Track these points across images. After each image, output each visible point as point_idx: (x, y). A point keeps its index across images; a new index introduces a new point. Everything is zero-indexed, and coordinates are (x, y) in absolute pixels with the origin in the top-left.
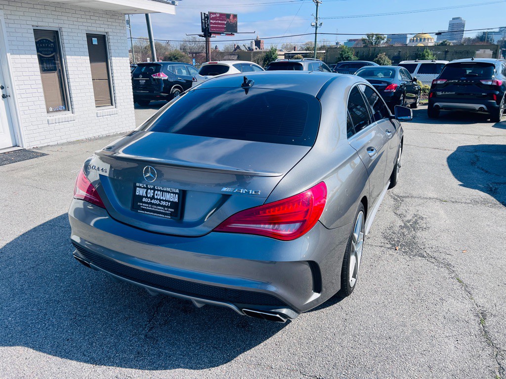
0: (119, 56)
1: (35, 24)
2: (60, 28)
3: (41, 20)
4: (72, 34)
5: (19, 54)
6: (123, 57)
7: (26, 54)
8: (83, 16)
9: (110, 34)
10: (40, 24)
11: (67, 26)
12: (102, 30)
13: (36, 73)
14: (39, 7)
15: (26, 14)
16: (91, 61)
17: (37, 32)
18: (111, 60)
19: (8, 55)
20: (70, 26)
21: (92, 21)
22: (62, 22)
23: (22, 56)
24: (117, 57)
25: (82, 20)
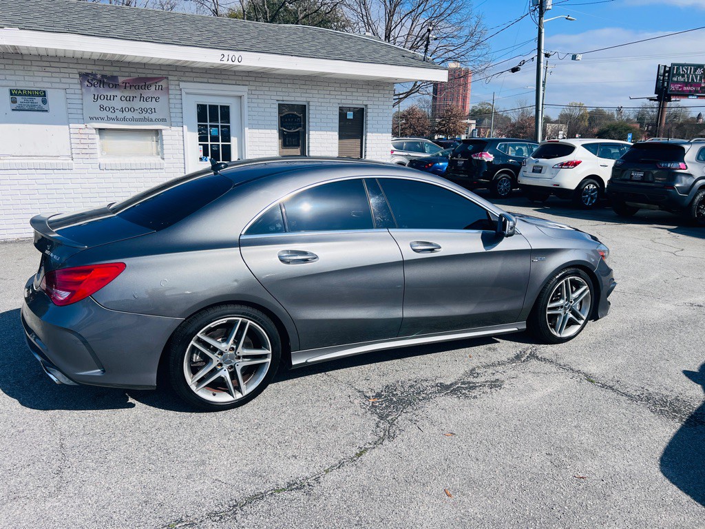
0: (378, 132)
1: (281, 98)
2: (308, 102)
3: (287, 94)
4: (320, 108)
5: (258, 129)
6: (382, 133)
7: (265, 129)
8: (337, 89)
9: (369, 106)
10: (285, 98)
11: (316, 100)
12: (360, 102)
13: (273, 148)
14: (286, 81)
15: (271, 89)
16: (341, 137)
17: (281, 107)
18: (366, 136)
19: (246, 129)
20: (320, 100)
21: (348, 94)
22: (311, 95)
23: (260, 131)
24: (375, 132)
25: (336, 93)
